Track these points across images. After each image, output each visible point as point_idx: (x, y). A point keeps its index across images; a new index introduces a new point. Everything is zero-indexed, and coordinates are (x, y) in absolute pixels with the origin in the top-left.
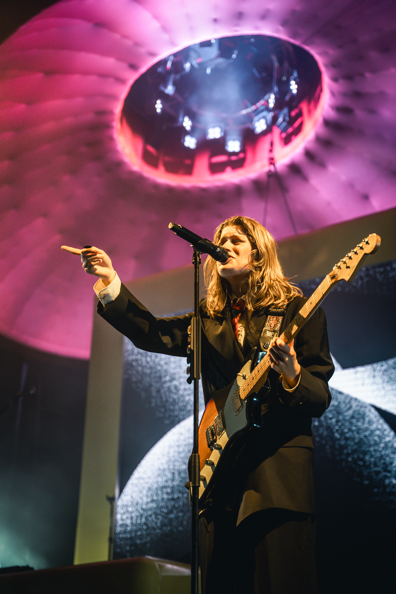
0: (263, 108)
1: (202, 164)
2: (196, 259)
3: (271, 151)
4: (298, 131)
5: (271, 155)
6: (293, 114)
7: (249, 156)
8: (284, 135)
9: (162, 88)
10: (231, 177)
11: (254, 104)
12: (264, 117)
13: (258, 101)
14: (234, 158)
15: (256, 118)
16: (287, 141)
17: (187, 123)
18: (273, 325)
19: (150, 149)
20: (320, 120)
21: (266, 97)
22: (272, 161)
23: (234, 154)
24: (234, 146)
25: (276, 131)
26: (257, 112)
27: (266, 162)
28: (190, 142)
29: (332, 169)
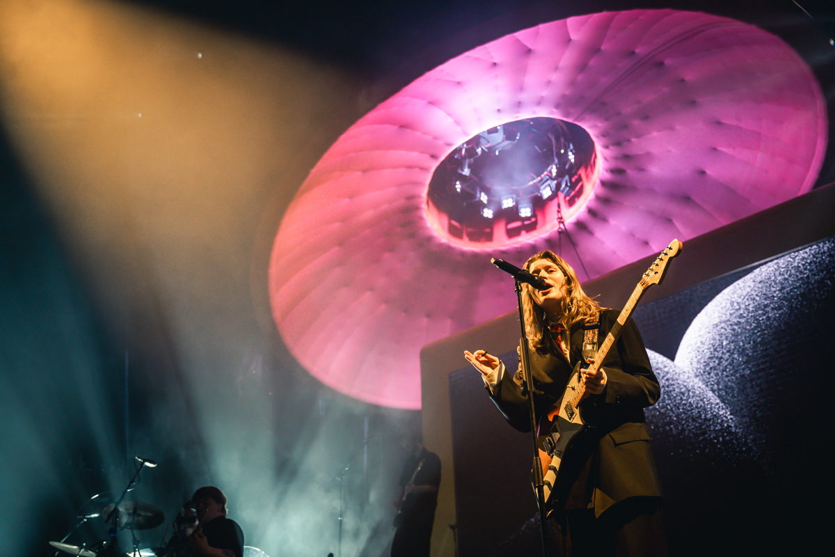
0: (547, 177)
1: (500, 231)
2: (517, 288)
3: (559, 212)
4: (580, 193)
5: (560, 216)
6: (573, 180)
7: (540, 218)
8: (568, 198)
9: (460, 171)
10: (526, 239)
11: (538, 175)
12: (549, 185)
13: (543, 173)
14: (526, 223)
15: (542, 187)
16: (571, 203)
17: (484, 198)
18: (591, 339)
19: (454, 223)
20: (598, 181)
21: (549, 169)
22: (561, 220)
23: (527, 218)
24: (526, 212)
25: (561, 196)
26: (542, 182)
27: (556, 222)
28: (488, 213)
29: (613, 222)
